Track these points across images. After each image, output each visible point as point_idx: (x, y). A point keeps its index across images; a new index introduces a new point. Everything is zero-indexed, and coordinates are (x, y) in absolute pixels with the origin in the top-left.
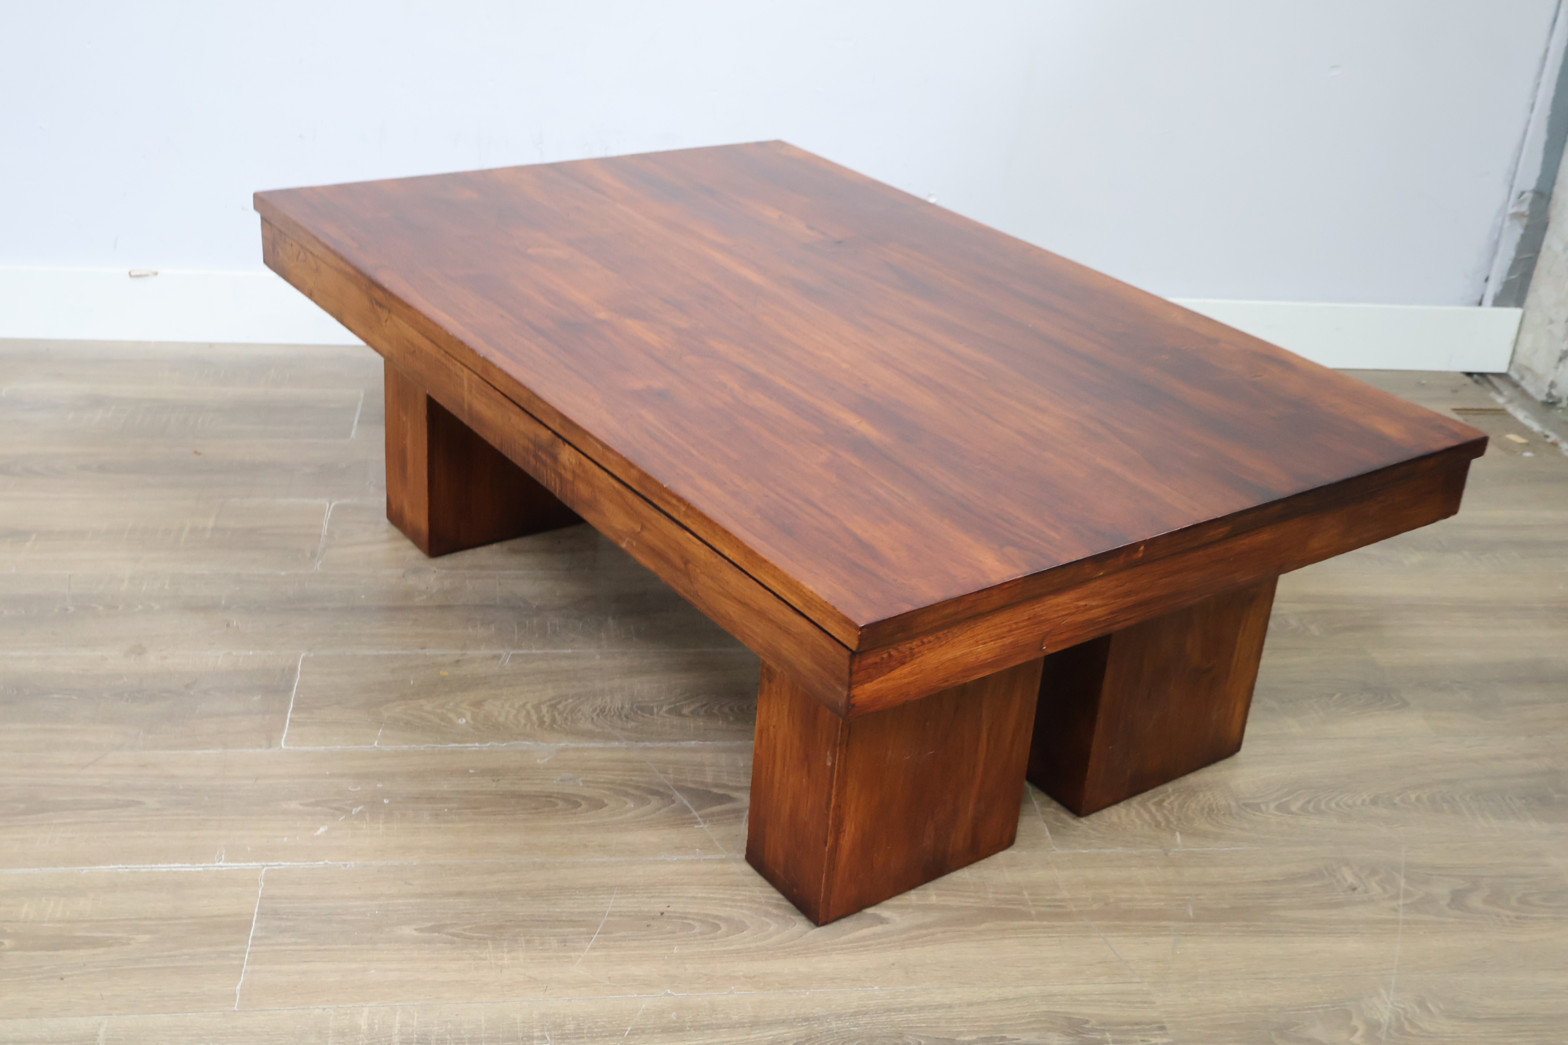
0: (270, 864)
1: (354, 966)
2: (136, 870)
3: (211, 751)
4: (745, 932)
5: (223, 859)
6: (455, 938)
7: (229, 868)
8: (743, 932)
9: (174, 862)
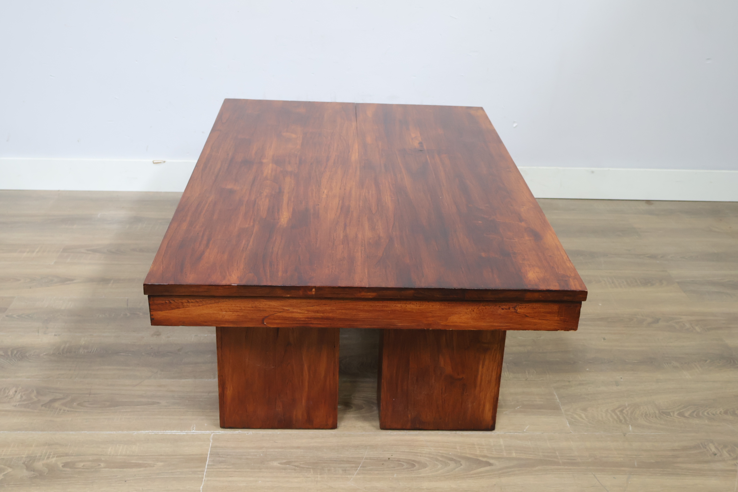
0: (215, 432)
1: (252, 479)
2: (157, 433)
4: (427, 468)
5: (195, 429)
6: (296, 468)
7: (197, 433)
9: (174, 430)
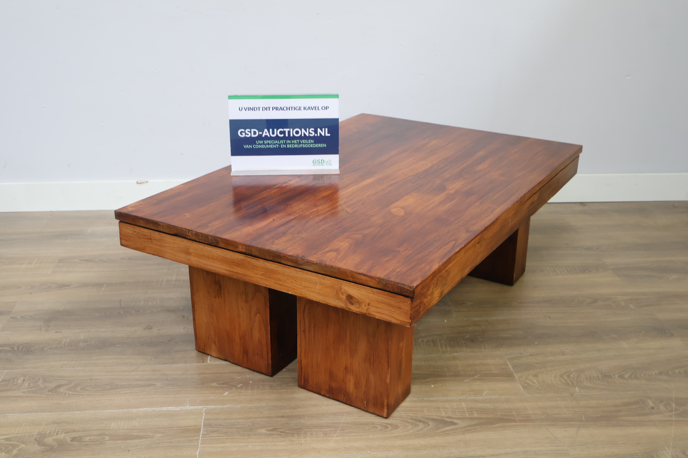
0: (207, 406)
2: (155, 410)
3: (180, 365)
4: (399, 429)
5: (188, 405)
6: (282, 433)
7: (191, 408)
8: (398, 429)
9: (169, 407)
